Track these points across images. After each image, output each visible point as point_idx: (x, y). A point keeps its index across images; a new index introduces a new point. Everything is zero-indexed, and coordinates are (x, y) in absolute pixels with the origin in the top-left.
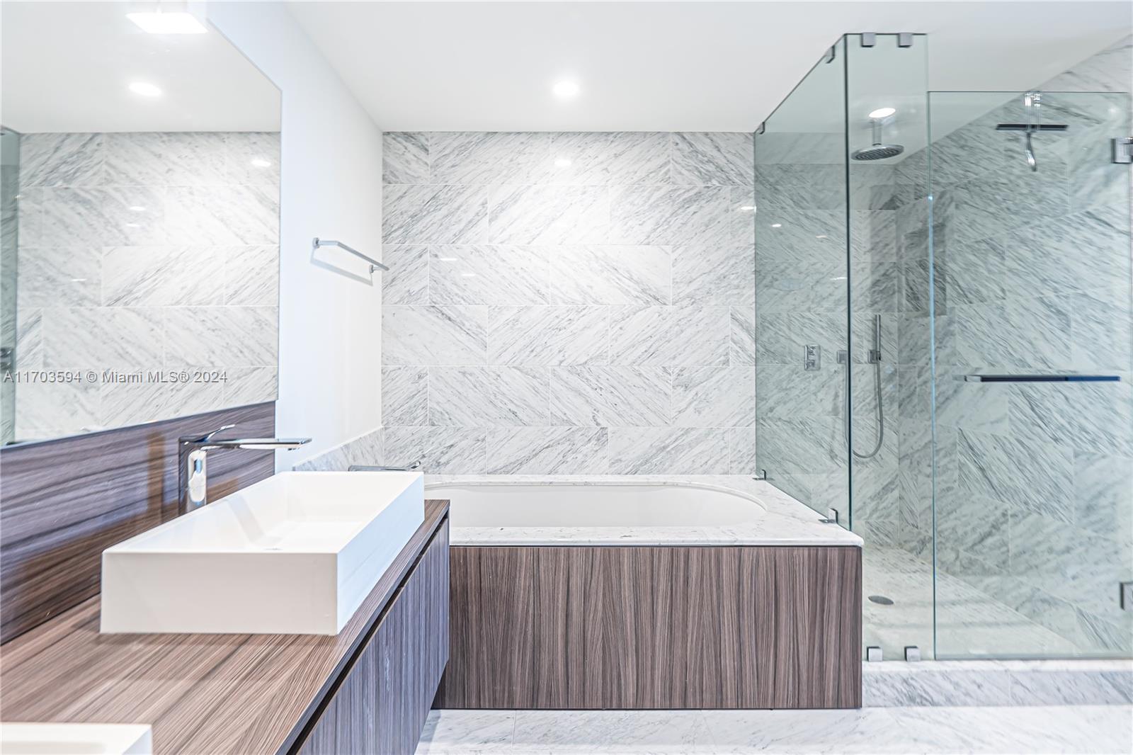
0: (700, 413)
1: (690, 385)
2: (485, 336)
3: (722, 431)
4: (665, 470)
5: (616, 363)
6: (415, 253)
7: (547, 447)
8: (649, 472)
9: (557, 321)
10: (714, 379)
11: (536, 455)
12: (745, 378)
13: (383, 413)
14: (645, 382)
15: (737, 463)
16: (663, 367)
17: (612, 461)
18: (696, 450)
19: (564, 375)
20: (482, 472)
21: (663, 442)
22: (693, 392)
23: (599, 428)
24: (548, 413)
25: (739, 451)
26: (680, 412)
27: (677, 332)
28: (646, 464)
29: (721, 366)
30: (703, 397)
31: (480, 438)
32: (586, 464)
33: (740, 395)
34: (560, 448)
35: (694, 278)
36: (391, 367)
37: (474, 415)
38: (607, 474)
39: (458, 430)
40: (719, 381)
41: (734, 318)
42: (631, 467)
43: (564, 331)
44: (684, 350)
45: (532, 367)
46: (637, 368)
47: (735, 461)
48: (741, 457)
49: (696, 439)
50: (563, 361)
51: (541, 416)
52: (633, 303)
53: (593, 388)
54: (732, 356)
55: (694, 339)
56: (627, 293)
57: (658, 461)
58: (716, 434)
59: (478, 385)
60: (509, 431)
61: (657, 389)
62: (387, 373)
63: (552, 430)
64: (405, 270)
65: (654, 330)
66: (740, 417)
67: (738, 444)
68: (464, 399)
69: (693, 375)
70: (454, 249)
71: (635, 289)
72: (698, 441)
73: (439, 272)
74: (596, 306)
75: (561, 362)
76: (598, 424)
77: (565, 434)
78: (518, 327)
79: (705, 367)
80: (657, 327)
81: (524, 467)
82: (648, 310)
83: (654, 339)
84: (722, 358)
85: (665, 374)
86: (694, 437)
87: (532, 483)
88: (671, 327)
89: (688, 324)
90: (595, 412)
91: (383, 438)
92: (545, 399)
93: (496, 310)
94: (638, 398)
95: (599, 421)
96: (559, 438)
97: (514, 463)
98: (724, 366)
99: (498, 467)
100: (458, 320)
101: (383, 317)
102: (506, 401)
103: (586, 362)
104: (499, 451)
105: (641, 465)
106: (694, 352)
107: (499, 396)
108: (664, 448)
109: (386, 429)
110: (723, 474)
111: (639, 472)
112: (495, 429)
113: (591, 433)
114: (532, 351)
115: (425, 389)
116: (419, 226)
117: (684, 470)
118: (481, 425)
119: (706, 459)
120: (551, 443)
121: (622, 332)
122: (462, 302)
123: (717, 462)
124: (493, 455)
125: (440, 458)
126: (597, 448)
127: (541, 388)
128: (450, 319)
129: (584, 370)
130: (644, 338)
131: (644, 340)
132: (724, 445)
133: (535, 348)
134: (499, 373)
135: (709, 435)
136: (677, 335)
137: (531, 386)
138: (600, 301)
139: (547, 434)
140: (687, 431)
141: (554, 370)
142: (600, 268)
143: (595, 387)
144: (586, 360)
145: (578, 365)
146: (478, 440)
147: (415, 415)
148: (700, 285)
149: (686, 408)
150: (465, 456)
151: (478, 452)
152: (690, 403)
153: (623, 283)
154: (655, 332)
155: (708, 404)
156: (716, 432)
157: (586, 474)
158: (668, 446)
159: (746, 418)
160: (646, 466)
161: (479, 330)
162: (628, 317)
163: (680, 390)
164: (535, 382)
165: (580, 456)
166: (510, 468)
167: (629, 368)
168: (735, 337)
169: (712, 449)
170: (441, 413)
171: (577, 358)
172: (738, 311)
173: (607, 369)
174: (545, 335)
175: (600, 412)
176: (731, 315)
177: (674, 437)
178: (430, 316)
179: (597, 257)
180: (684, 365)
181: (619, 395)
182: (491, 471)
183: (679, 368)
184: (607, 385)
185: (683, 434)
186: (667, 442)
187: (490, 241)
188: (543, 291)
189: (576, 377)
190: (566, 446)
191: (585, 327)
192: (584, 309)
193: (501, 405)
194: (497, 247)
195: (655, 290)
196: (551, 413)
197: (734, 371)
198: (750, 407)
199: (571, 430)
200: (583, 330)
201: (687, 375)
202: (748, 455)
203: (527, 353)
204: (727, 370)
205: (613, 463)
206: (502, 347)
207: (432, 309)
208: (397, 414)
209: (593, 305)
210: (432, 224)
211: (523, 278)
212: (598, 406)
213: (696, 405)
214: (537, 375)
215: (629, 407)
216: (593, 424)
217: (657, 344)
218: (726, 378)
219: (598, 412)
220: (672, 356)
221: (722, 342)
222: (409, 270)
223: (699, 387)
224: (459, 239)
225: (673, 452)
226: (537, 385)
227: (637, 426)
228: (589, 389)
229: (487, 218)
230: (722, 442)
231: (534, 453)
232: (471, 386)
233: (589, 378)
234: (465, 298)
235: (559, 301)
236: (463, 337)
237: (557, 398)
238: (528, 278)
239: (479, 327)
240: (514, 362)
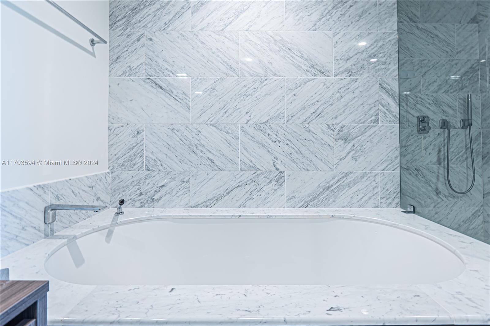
0: (356, 160)
1: (349, 138)
2: (189, 101)
3: (373, 174)
4: (329, 205)
5: (291, 122)
6: (134, 37)
7: (238, 187)
8: (317, 206)
9: (245, 89)
10: (367, 134)
11: (229, 193)
12: (391, 133)
13: (109, 160)
14: (313, 137)
15: (385, 199)
16: (327, 125)
17: (288, 198)
18: (354, 189)
19: (250, 130)
20: (186, 206)
21: (328, 183)
22: (351, 144)
23: (278, 171)
24: (238, 161)
25: (387, 190)
26: (341, 159)
27: (338, 98)
28: (315, 200)
29: (372, 124)
30: (359, 148)
31: (185, 180)
32: (267, 200)
33: (387, 146)
34: (248, 187)
35: (351, 56)
36: (116, 125)
37: (180, 162)
38: (284, 208)
39: (168, 174)
40: (371, 136)
41: (382, 87)
42: (303, 203)
43: (250, 97)
44: (344, 111)
45: (225, 125)
46: (307, 125)
47: (384, 198)
48: (389, 194)
49: (354, 180)
50: (250, 120)
51: (233, 162)
52: (304, 75)
53: (272, 141)
54: (381, 115)
55: (351, 103)
56: (299, 68)
57: (324, 197)
58: (369, 177)
59: (183, 139)
60: (208, 174)
61: (323, 142)
62: (113, 130)
63: (241, 174)
64: (127, 51)
65: (321, 95)
66: (388, 163)
67: (386, 184)
68: (172, 149)
69: (351, 131)
70: (165, 34)
71: (305, 65)
72: (355, 182)
73: (153, 52)
74: (275, 78)
75: (248, 121)
76: (277, 169)
77: (251, 177)
78: (214, 94)
79: (360, 125)
80: (323, 94)
81: (220, 202)
82: (316, 81)
83: (320, 103)
84: (373, 118)
85: (329, 130)
86: (352, 179)
87: (224, 216)
88: (333, 94)
89: (346, 92)
90: (275, 160)
91: (109, 180)
92: (236, 149)
93: (198, 80)
94: (308, 149)
95: (278, 166)
96: (247, 179)
97: (212, 199)
98: (375, 124)
99: (200, 203)
100: (168, 89)
101: (110, 87)
102: (205, 151)
103: (268, 121)
104: (200, 190)
105: (311, 200)
106: (351, 113)
107: (200, 148)
108: (329, 187)
109: (112, 173)
110: (375, 207)
111: (309, 206)
112: (197, 172)
113: (272, 176)
114: (226, 112)
115: (142, 143)
116: (138, 17)
117: (344, 205)
118: (186, 170)
119: (360, 197)
120: (240, 184)
121: (295, 97)
122: (171, 74)
123: (370, 198)
124: (195, 193)
125: (154, 196)
126: (276, 187)
127: (233, 141)
128: (161, 88)
129: (265, 127)
130: (312, 102)
131: (313, 104)
132: (376, 185)
133: (227, 110)
134: (199, 129)
135: (363, 177)
136: (338, 100)
137: (225, 139)
138: (278, 74)
139: (238, 177)
140: (347, 175)
141: (243, 127)
142: (278, 49)
143: (275, 140)
144: (268, 119)
145: (261, 123)
146: (184, 182)
147: (134, 162)
148: (356, 62)
149: (346, 157)
150: (173, 194)
151: (183, 191)
152: (349, 153)
153: (296, 60)
154: (321, 98)
155: (362, 153)
156: (369, 175)
157: (268, 208)
158: (332, 186)
159: (392, 164)
160: (315, 202)
161: (184, 96)
162: (300, 86)
163: (341, 142)
164: (228, 137)
165: (263, 194)
166: (208, 203)
167: (301, 125)
168: (383, 102)
169: (366, 189)
170: (155, 161)
171: (260, 118)
172: (385, 82)
173: (284, 126)
174: (235, 100)
175: (279, 160)
176: (380, 84)
177: (336, 179)
178: (147, 86)
179: (275, 40)
180: (343, 123)
181: (293, 146)
182: (194, 205)
183: (340, 125)
184: (284, 139)
185: (343, 177)
186: (331, 183)
187: (193, 28)
188: (234, 66)
189: (259, 133)
190: (252, 186)
191: (267, 94)
192: (265, 80)
193: (202, 154)
194: (198, 33)
195: (320, 65)
196: (241, 160)
197: (382, 128)
198: (395, 155)
199: (256, 174)
200: (265, 96)
201: (346, 131)
202: (394, 193)
203: (221, 114)
204: (377, 128)
205: (289, 199)
206: (202, 110)
207: (148, 81)
208: (121, 161)
209: (273, 77)
210: (148, 15)
211: (218, 56)
212: (277, 155)
213: (354, 154)
214: (230, 131)
215: (301, 155)
216: (273, 169)
217: (322, 107)
218: (376, 133)
219: (277, 159)
220: (334, 116)
221: (373, 105)
222: (129, 50)
223: (355, 140)
224: (168, 26)
225: (336, 190)
226: (229, 138)
227: (307, 170)
228: (269, 141)
229: (190, 11)
230: (374, 183)
231: (227, 191)
232: (178, 140)
233: (270, 133)
234: (173, 72)
235: (246, 74)
236: (172, 102)
237: (245, 149)
238: (222, 56)
239: (184, 94)
240: (211, 121)
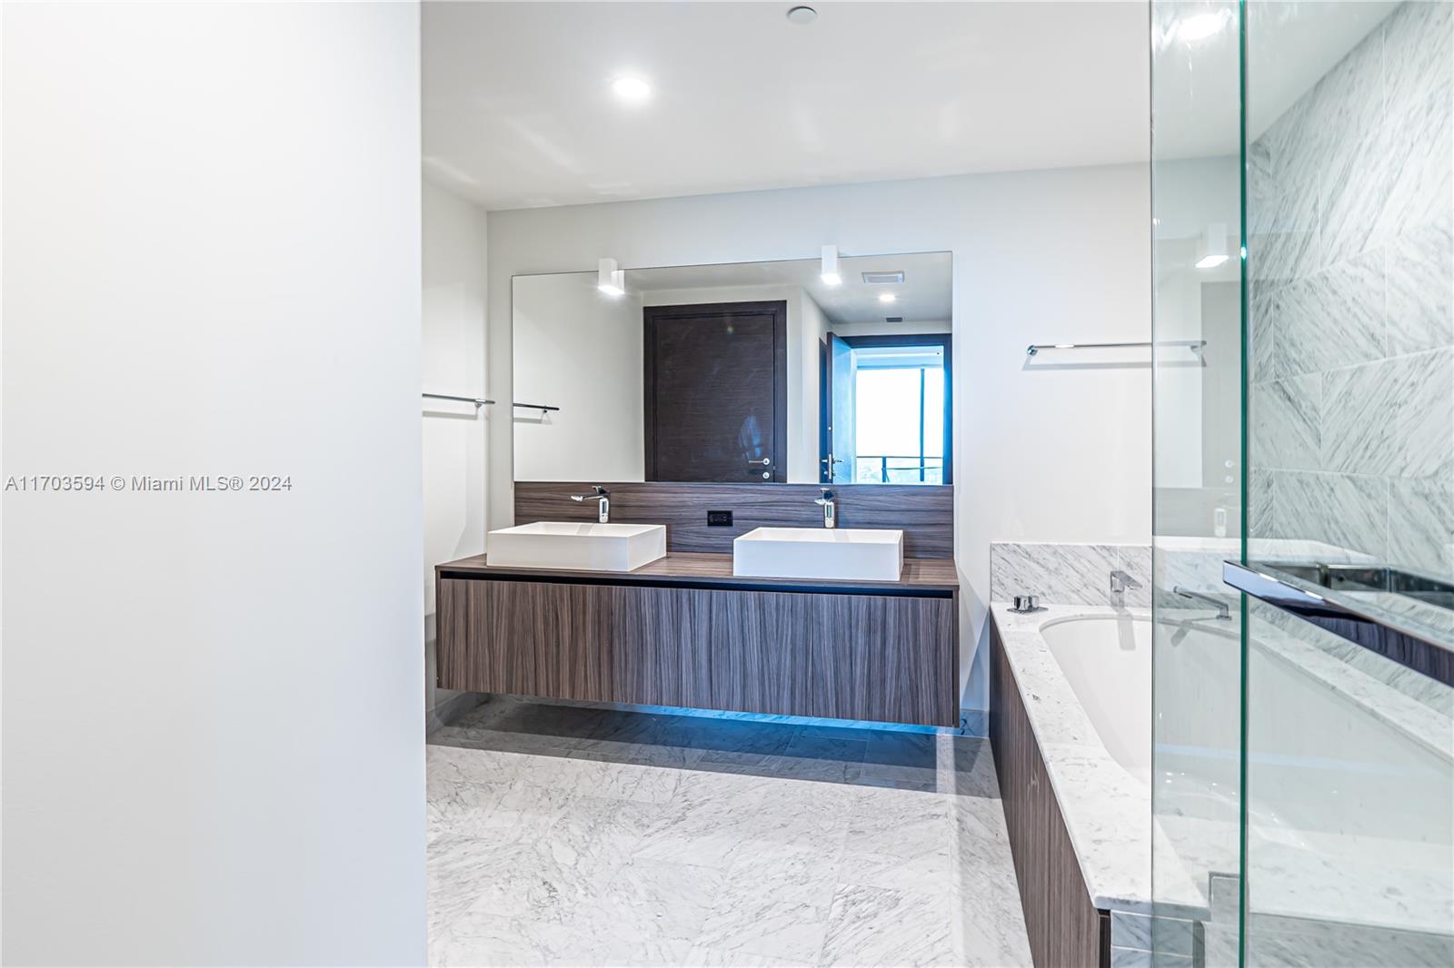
2: (1320, 424)
6: (1263, 308)
9: (1397, 387)
19: (1405, 491)
43: (1405, 407)
45: (1366, 477)
50: (1405, 468)
64: (1257, 336)
70: (1292, 291)
73: (1280, 330)
75: (1402, 470)
78: (1350, 405)
92: (1382, 538)
93: (1329, 378)
100: (1296, 400)
103: (1435, 471)
107: (1333, 525)
114: (1367, 448)
115: (1272, 503)
122: (1299, 371)
127: (1377, 518)
128: (1289, 399)
129: (1433, 487)
133: (1369, 444)
134: (1332, 485)
137: (1365, 512)
141: (1393, 485)
144: (1437, 467)
145: (1424, 477)
161: (1315, 413)
164: (1370, 506)
171: (1422, 462)
174: (1381, 417)
178: (1275, 397)
187: (1322, 264)
188: (1378, 333)
189: (1423, 503)
191: (1436, 397)
192: (1432, 359)
194: (1329, 272)
200: (1431, 402)
203: (1360, 453)
206: (1336, 441)
207: (1276, 387)
210: (1275, 259)
211: (1355, 315)
214: (1373, 493)
222: (1260, 334)
224: (1295, 272)
226: (1372, 511)
228: (1440, 527)
229: (1319, 228)
232: (1308, 503)
233: (1443, 506)
234: (1301, 364)
235: (1399, 349)
236: (1300, 426)
237: (1397, 541)
238: (1360, 314)
239: (1314, 409)
240: (1347, 468)
